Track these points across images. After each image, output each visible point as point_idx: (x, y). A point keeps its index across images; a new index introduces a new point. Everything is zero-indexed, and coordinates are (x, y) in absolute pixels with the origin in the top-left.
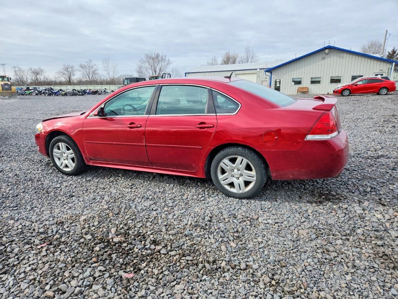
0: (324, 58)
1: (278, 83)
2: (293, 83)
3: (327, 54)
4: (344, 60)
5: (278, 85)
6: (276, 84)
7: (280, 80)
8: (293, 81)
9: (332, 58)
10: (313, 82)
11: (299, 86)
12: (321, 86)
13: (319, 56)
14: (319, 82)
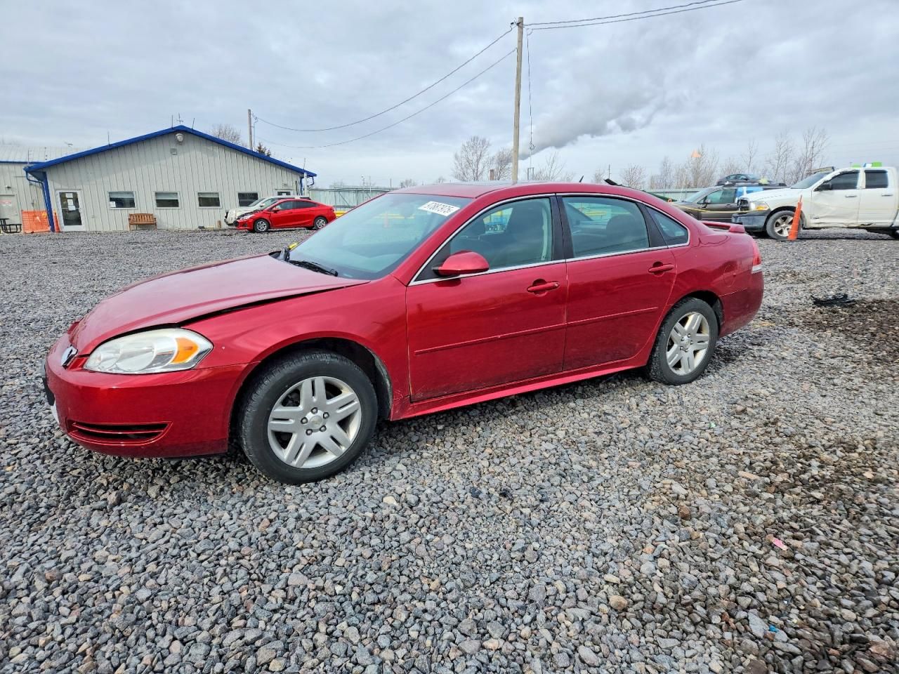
0: (173, 152)
1: (70, 202)
2: (113, 204)
3: (180, 143)
4: (217, 159)
5: (72, 207)
6: (65, 206)
7: (75, 194)
8: (111, 200)
9: (193, 153)
10: (161, 203)
11: (132, 211)
12: (182, 212)
13: (165, 147)
14: (174, 203)
